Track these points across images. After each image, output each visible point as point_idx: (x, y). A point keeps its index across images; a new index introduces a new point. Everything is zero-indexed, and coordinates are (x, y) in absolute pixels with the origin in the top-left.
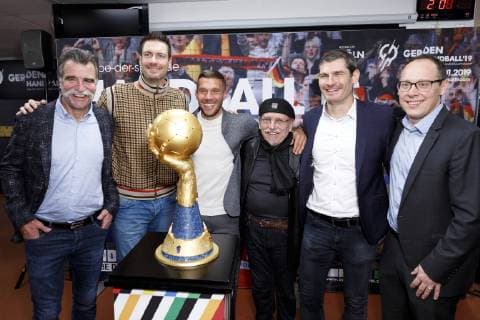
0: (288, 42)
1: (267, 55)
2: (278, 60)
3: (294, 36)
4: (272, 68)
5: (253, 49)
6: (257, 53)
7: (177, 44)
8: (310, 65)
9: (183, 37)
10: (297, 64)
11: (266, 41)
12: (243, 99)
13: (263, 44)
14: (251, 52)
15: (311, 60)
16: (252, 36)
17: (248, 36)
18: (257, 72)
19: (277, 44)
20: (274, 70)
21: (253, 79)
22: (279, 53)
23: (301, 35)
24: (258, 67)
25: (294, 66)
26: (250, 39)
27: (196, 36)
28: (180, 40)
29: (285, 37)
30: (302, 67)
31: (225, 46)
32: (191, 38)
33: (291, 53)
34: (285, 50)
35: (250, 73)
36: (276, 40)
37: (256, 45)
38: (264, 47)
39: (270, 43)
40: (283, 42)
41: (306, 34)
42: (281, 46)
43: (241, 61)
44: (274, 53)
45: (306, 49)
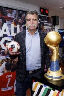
1: (12, 17)
2: (15, 19)
3: (19, 12)
5: (8, 14)
6: (9, 15)
8: (23, 22)
10: (20, 21)
12: (5, 30)
13: (11, 13)
14: (8, 15)
15: (23, 20)
21: (8, 24)
22: (15, 17)
24: (10, 20)
25: (19, 21)
26: (7, 10)
29: (17, 12)
30: (21, 22)
34: (17, 16)
35: (7, 22)
36: (14, 13)
38: (11, 14)
39: (13, 13)
40: (16, 13)
41: (22, 12)
42: (16, 15)
43: (4, 17)
44: (14, 16)
45: (22, 17)
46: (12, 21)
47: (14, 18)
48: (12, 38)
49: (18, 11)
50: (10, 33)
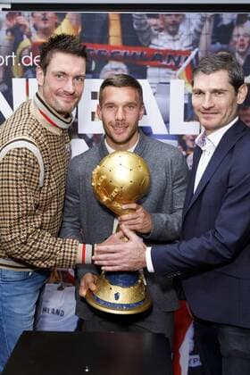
0: (208, 26)
1: (176, 46)
2: (193, 53)
3: (217, 19)
4: (184, 65)
5: (156, 36)
6: (163, 42)
7: (42, 25)
9: (50, 14)
11: (176, 25)
13: (171, 29)
14: (155, 41)
15: (242, 54)
16: (156, 17)
17: (150, 16)
18: (163, 71)
19: (192, 29)
20: (186, 69)
21: (156, 81)
22: (195, 44)
23: (227, 17)
24: (165, 63)
26: (152, 21)
27: (70, 14)
28: (45, 20)
29: (204, 19)
31: (115, 31)
32: (62, 17)
33: (213, 43)
34: (204, 40)
35: (151, 71)
36: (190, 24)
37: (161, 30)
38: (173, 33)
39: (182, 28)
40: (201, 27)
42: (198, 34)
43: (139, 53)
44: (187, 43)
45: (235, 39)
46: (176, 67)
47: (188, 53)
48: (175, 143)
49: (209, 14)
50: (167, 122)
